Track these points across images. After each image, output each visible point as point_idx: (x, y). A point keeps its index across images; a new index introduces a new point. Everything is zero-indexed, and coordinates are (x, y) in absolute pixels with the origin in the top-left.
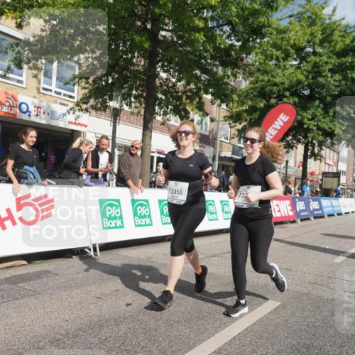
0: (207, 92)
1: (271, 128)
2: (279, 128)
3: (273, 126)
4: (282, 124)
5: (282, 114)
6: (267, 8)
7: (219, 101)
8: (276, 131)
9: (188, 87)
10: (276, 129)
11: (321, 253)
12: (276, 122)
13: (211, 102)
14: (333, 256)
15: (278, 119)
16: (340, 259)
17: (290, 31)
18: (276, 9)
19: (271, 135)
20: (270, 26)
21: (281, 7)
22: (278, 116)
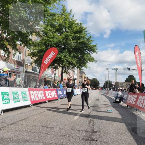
0: (18, 40)
1: (47, 58)
2: (51, 58)
3: (48, 57)
4: (52, 56)
5: (52, 52)
6: (46, 3)
7: (24, 45)
8: (50, 59)
9: (9, 37)
10: (49, 58)
11: (68, 115)
12: (49, 56)
13: (20, 45)
14: (73, 116)
15: (51, 54)
16: (76, 117)
17: (56, 15)
18: (50, 4)
19: (47, 61)
20: (47, 11)
21: (52, 4)
22: (50, 53)
